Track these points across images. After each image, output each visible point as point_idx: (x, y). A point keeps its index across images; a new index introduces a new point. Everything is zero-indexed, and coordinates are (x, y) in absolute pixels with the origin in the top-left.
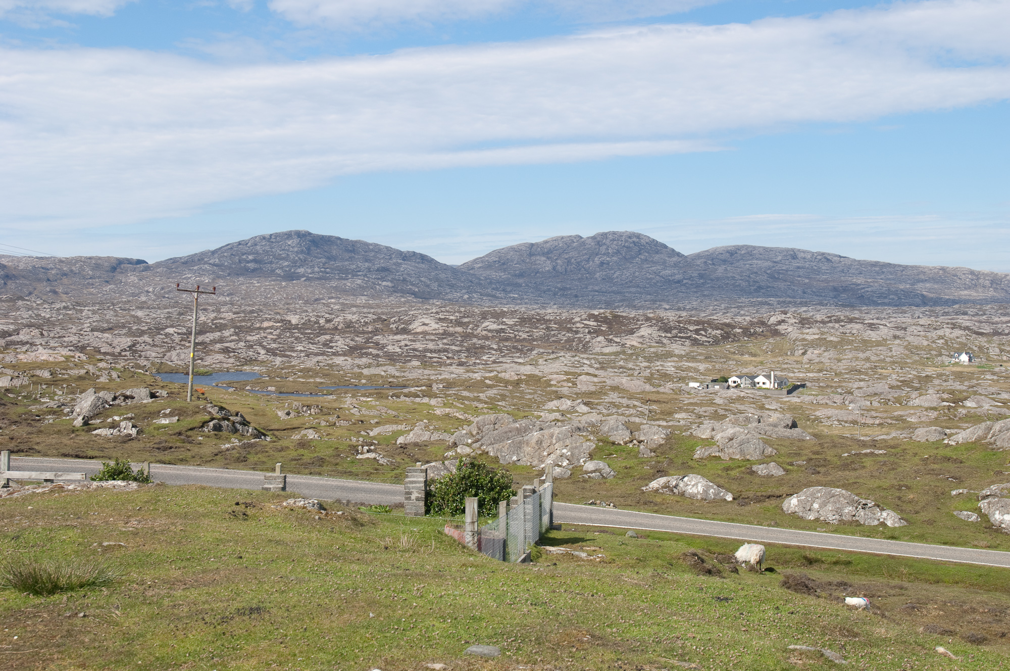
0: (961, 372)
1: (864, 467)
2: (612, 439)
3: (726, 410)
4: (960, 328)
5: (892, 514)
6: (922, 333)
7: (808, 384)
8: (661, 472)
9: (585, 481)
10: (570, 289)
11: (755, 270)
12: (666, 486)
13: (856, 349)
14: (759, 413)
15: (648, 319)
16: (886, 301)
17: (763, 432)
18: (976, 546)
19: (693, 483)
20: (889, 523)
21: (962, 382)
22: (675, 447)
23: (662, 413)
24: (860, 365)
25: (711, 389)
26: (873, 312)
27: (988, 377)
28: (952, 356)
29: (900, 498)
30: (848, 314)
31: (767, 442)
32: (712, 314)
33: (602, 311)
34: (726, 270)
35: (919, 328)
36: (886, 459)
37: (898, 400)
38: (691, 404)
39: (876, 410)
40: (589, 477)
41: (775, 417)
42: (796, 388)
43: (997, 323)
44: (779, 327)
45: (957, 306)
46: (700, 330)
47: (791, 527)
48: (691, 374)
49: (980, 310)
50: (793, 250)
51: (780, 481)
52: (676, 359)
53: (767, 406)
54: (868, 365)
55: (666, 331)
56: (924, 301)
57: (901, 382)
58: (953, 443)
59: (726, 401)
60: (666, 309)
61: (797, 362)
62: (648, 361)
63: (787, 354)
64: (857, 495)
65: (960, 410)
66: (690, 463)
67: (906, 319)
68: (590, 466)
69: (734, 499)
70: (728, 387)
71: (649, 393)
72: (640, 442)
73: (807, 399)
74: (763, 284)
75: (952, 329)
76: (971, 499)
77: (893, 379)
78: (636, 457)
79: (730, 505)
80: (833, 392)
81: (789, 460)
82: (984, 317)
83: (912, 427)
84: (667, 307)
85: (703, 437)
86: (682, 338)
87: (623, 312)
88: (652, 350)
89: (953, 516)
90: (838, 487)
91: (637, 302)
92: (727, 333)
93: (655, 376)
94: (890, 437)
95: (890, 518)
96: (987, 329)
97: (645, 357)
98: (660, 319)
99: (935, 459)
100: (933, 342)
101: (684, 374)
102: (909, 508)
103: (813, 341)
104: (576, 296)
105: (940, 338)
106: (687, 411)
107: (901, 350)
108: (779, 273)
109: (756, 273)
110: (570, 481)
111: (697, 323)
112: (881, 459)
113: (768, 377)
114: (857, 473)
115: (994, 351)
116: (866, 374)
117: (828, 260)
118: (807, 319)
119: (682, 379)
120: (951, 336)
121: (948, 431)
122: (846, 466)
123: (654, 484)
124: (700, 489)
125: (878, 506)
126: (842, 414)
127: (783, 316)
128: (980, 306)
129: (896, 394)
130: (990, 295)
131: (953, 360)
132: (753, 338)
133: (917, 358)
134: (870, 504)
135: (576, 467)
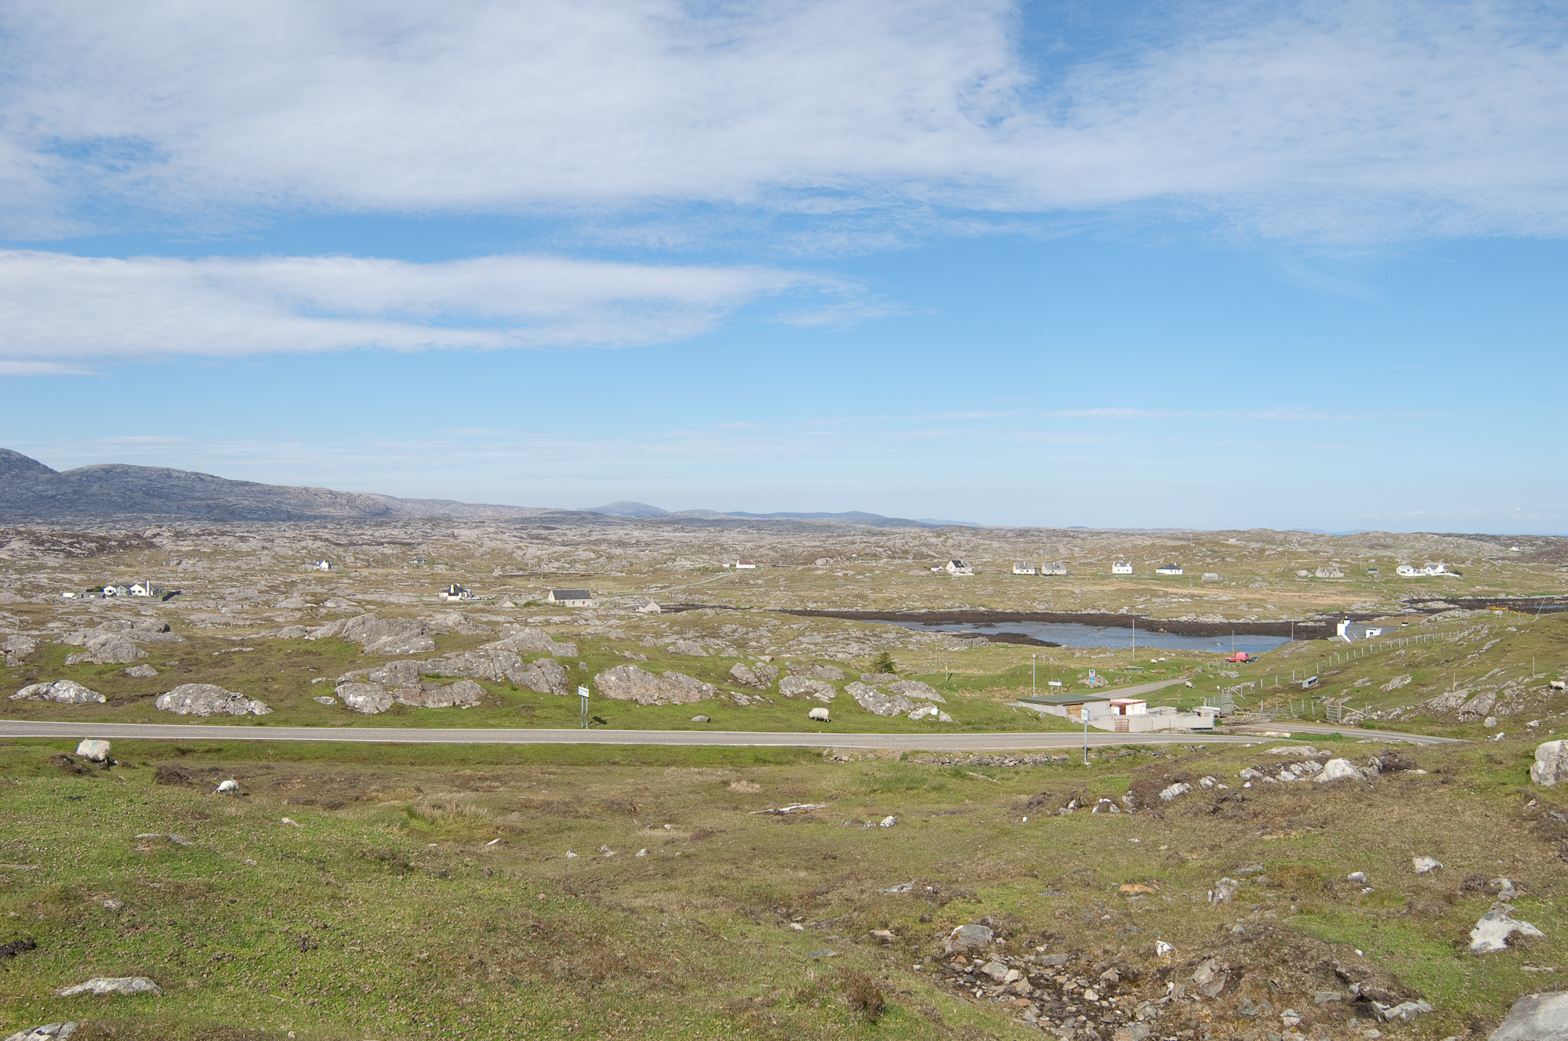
0: (322, 578)
1: (233, 664)
3: (102, 618)
4: (321, 539)
5: (259, 703)
6: (288, 544)
7: (183, 591)
8: (31, 680)
11: (131, 487)
12: (36, 693)
13: (228, 559)
14: (134, 619)
15: (19, 533)
16: (254, 516)
17: (136, 636)
19: (64, 688)
20: (257, 712)
21: (323, 586)
22: (46, 654)
23: (34, 623)
24: (231, 573)
25: (86, 599)
26: (244, 526)
27: (345, 581)
28: (314, 564)
29: (266, 689)
30: (218, 527)
31: (140, 646)
32: (85, 528)
34: (101, 486)
35: (285, 540)
36: (253, 655)
37: (267, 603)
38: (66, 613)
39: (247, 613)
41: (148, 622)
42: (171, 595)
43: (352, 535)
44: (154, 540)
45: (317, 521)
46: (75, 543)
47: (166, 723)
48: (65, 585)
49: (338, 524)
50: (168, 470)
51: (153, 681)
52: (49, 571)
53: (143, 613)
54: (239, 573)
55: (39, 544)
56: (290, 517)
57: (269, 587)
59: (102, 610)
60: (38, 523)
61: (172, 572)
62: (19, 574)
63: (162, 565)
64: (227, 689)
65: (321, 610)
66: (62, 670)
67: (271, 531)
69: (107, 700)
70: (104, 596)
71: (20, 604)
72: (7, 652)
73: (182, 604)
75: (314, 540)
76: (328, 686)
77: (262, 585)
78: (3, 667)
79: (102, 707)
80: (206, 598)
81: (162, 662)
82: (341, 530)
83: (280, 626)
84: (40, 521)
85: (75, 644)
86: (56, 550)
88: (23, 562)
89: (314, 701)
90: (209, 683)
92: (102, 546)
93: (27, 588)
94: (260, 636)
95: (258, 707)
96: (344, 540)
97: (16, 570)
98: (32, 533)
99: (297, 653)
100: (298, 552)
101: (58, 585)
102: (275, 697)
103: (187, 552)
105: (304, 548)
106: (61, 620)
107: (269, 559)
108: (154, 491)
109: (131, 490)
111: (72, 536)
112: (249, 655)
113: (144, 586)
114: (227, 670)
115: (350, 559)
116: (238, 581)
117: (201, 479)
118: (180, 532)
119: (56, 590)
120: (313, 547)
121: (308, 628)
122: (216, 663)
123: (23, 692)
124: (72, 693)
125: (247, 697)
126: (216, 618)
127: (158, 530)
128: (338, 521)
129: (266, 597)
130: (346, 512)
131: (315, 568)
132: (128, 550)
133: (283, 566)
134: (239, 696)
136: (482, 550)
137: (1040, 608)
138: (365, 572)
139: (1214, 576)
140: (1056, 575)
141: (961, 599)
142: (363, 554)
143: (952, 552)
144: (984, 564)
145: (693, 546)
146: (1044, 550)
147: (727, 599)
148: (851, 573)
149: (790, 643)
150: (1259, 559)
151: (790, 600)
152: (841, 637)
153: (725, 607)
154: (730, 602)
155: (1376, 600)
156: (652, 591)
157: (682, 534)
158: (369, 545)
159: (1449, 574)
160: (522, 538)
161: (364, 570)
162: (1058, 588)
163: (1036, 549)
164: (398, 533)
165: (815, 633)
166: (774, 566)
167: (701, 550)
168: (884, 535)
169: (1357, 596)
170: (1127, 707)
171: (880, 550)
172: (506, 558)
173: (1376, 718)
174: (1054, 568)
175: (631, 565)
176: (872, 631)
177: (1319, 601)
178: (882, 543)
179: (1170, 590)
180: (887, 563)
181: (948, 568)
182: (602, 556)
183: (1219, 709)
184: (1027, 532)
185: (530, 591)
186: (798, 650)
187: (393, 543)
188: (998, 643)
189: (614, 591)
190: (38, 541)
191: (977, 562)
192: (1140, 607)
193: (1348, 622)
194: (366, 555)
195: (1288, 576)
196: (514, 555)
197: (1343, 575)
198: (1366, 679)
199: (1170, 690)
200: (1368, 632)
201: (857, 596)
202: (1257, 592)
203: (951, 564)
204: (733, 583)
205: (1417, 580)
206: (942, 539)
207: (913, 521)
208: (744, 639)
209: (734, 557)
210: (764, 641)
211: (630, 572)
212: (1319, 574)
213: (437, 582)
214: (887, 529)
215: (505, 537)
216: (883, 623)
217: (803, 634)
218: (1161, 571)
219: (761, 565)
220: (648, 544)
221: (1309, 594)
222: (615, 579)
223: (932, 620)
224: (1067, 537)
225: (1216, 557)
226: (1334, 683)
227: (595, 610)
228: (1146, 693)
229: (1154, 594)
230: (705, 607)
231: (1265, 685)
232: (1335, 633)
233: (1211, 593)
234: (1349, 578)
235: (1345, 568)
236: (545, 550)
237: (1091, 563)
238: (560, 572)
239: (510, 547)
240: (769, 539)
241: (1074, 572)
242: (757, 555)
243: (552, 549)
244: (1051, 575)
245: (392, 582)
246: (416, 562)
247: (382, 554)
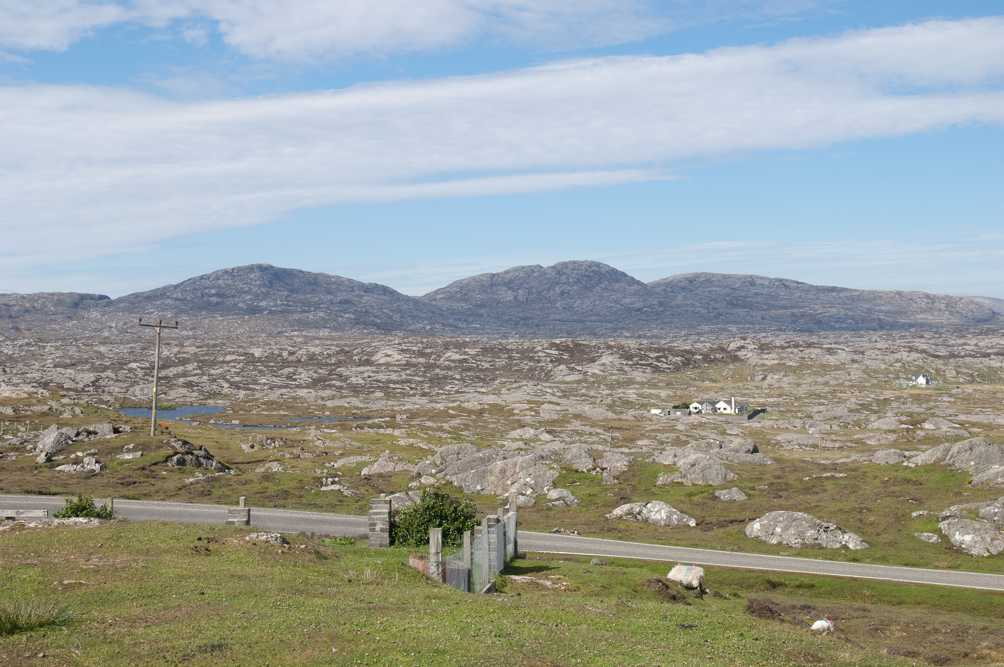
0: (919, 395)
1: (825, 490)
2: (575, 467)
3: (688, 436)
4: (917, 351)
5: (854, 536)
6: (880, 357)
7: (769, 409)
8: (624, 499)
9: (549, 509)
10: (531, 318)
11: (714, 297)
12: (630, 513)
13: (815, 374)
14: (720, 438)
15: (609, 347)
16: (844, 325)
17: (724, 457)
18: (937, 567)
19: (656, 509)
20: (851, 546)
21: (920, 405)
22: (638, 473)
23: (625, 440)
24: (819, 389)
25: (672, 416)
26: (831, 336)
27: (945, 399)
28: (910, 379)
29: (861, 521)
30: (806, 339)
31: (728, 467)
32: (673, 342)
33: (563, 340)
34: (685, 297)
35: (877, 352)
36: (847, 482)
37: (857, 423)
38: (653, 430)
39: (836, 434)
40: (553, 505)
41: (736, 442)
42: (756, 413)
43: (953, 346)
44: (738, 353)
45: (913, 330)
46: (661, 357)
47: (754, 552)
48: (652, 401)
49: (936, 333)
50: (751, 276)
51: (743, 506)
52: (637, 386)
53: (728, 432)
54: (827, 389)
55: (627, 359)
56: (881, 326)
57: (860, 405)
58: (913, 465)
59: (688, 427)
60: (627, 337)
61: (757, 387)
62: (610, 389)
63: (747, 380)
64: (819, 518)
65: (919, 432)
66: (653, 489)
67: (863, 342)
68: (554, 494)
69: (697, 524)
70: (690, 413)
71: (611, 420)
72: (603, 469)
73: (768, 423)
74: (721, 311)
75: (909, 352)
76: (931, 521)
77: (852, 402)
78: (599, 484)
79: (693, 531)
80: (793, 416)
81: (751, 485)
82: (940, 340)
83: (871, 450)
84: (628, 335)
85: (666, 463)
86: (643, 365)
87: (583, 341)
88: (614, 377)
89: (914, 537)
90: (800, 511)
91: (598, 330)
92: (688, 360)
93: (617, 403)
94: (850, 460)
95: (852, 541)
96: (943, 352)
97: (606, 385)
98: (621, 347)
99: (895, 481)
100: (891, 365)
101: (645, 401)
102: (870, 530)
103: (772, 366)
104: (538, 325)
105: (898, 361)
106: (649, 437)
107: (859, 373)
108: (738, 300)
109: (715, 300)
110: (534, 509)
111: (658, 350)
112: (842, 482)
113: (729, 402)
114: (818, 497)
115: (950, 374)
116: (826, 398)
117: (786, 286)
118: (766, 344)
119: (644, 406)
120: (908, 359)
121: (907, 453)
122: (807, 490)
123: (618, 511)
124: (664, 515)
125: (840, 529)
126: (802, 438)
127: (742, 343)
128: (936, 329)
129: (855, 417)
130: (945, 318)
131: (911, 383)
132: (713, 364)
133: (875, 381)
134: (833, 527)
135: (540, 495)
138: (969, 389)
142: (966, 367)
158: (974, 356)
161: (967, 386)
194: (969, 368)
247: (989, 368)
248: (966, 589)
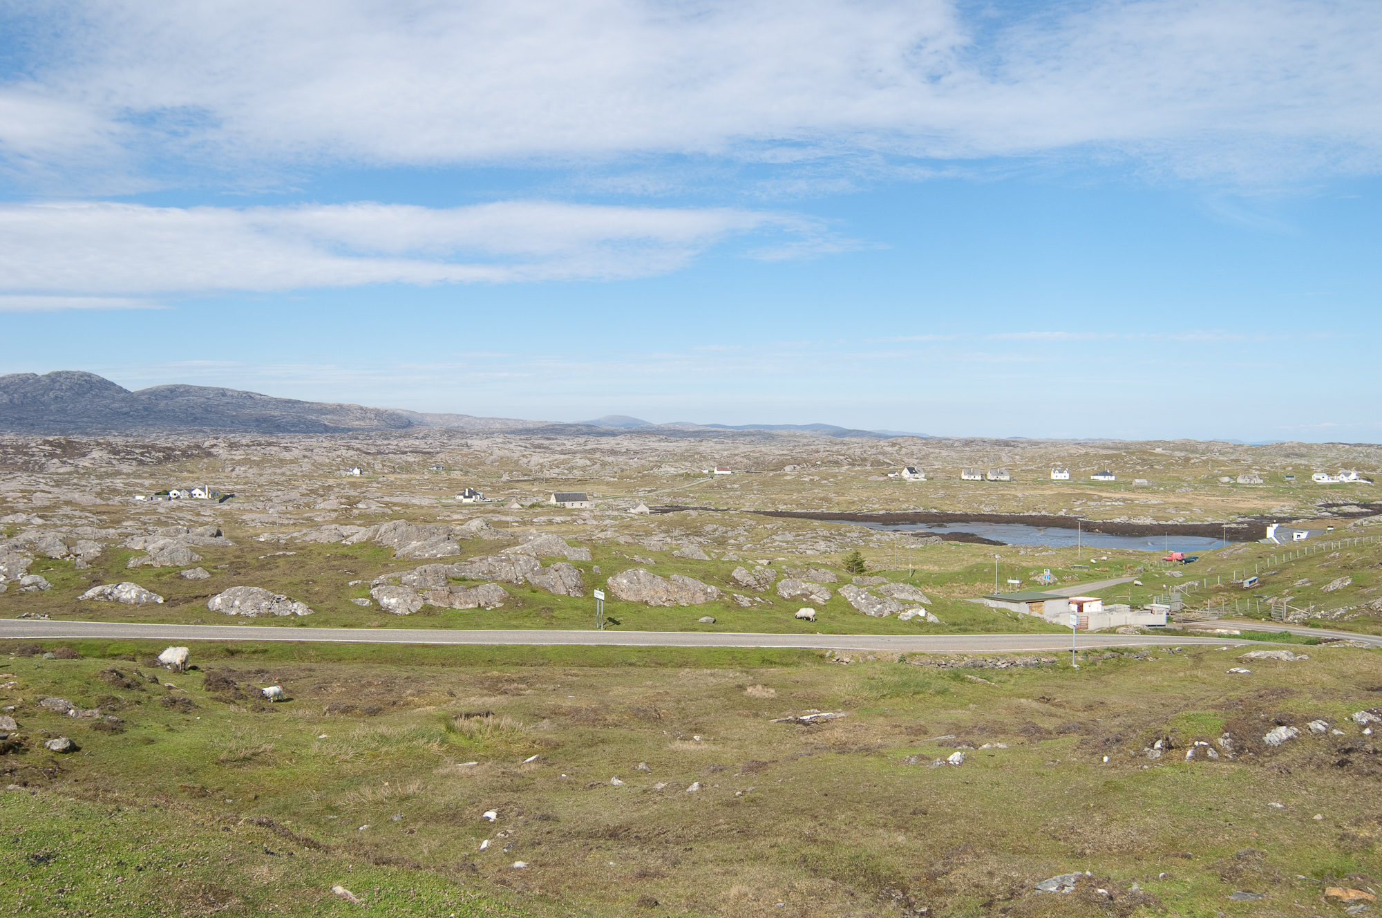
0: (354, 482)
1: (278, 567)
2: (49, 554)
3: (168, 517)
4: (354, 449)
5: (301, 605)
6: (325, 453)
7: (237, 494)
8: (97, 582)
9: (22, 594)
10: (26, 419)
11: (192, 404)
12: (101, 594)
13: (274, 466)
15: (99, 444)
16: (297, 429)
17: (191, 541)
18: (369, 627)
19: (127, 590)
20: (299, 613)
21: (356, 490)
22: (110, 558)
23: (111, 521)
24: (277, 478)
25: (154, 501)
26: (289, 437)
27: (374, 485)
28: (348, 471)
29: (307, 591)
30: (267, 439)
31: (193, 550)
32: (156, 440)
33: (56, 437)
34: (167, 403)
35: (323, 450)
36: (296, 559)
37: (308, 505)
38: (137, 513)
39: (290, 513)
40: (26, 590)
42: (226, 497)
43: (380, 445)
44: (211, 450)
45: (350, 433)
46: (145, 452)
47: (215, 623)
48: (138, 489)
49: (368, 435)
50: (222, 389)
51: (206, 583)
52: (124, 477)
53: (202, 513)
54: (284, 478)
55: (115, 454)
56: (328, 430)
57: (310, 490)
58: (350, 543)
59: (167, 510)
60: (115, 436)
61: (227, 477)
62: (99, 479)
63: (218, 471)
64: (272, 591)
65: (354, 511)
66: (125, 572)
67: (312, 442)
68: (27, 580)
69: (165, 601)
70: (170, 499)
71: (99, 505)
72: (77, 556)
73: (234, 507)
74: (198, 416)
75: (348, 450)
76: (364, 588)
77: (304, 489)
78: (73, 569)
79: (161, 607)
80: (257, 500)
81: (213, 565)
82: (371, 441)
84: (116, 434)
85: (137, 548)
86: (128, 459)
87: (74, 438)
89: (351, 602)
90: (256, 585)
91: (89, 430)
92: (169, 455)
93: (105, 491)
95: (300, 609)
96: (373, 450)
97: (96, 476)
98: (110, 444)
99: (336, 557)
100: (334, 460)
101: (131, 489)
102: (315, 598)
103: (239, 460)
104: (32, 425)
105: (339, 456)
106: (133, 519)
107: (309, 466)
108: (212, 407)
109: (192, 407)
110: (7, 595)
112: (292, 559)
113: (204, 489)
114: (272, 573)
116: (283, 485)
117: (251, 397)
118: (235, 443)
119: (129, 493)
120: (347, 455)
122: (263, 567)
123: (90, 593)
124: (134, 594)
125: (290, 599)
126: (264, 518)
127: (216, 441)
128: (368, 433)
129: (307, 500)
130: (375, 425)
131: (348, 473)
132: (190, 459)
133: (321, 472)
134: (284, 598)
135: (13, 581)
136: (492, 458)
137: (986, 510)
138: (392, 477)
139: (1144, 482)
140: (1000, 480)
141: (915, 502)
142: (389, 462)
143: (905, 459)
144: (936, 471)
145: (676, 455)
146: (988, 458)
147: (707, 501)
148: (817, 478)
149: (765, 541)
150: (1185, 467)
151: (763, 502)
152: (811, 536)
153: (705, 509)
154: (710, 504)
155: (1293, 504)
156: (641, 494)
157: (666, 444)
158: (395, 453)
159: (1362, 481)
160: (526, 447)
161: (391, 475)
162: (1002, 492)
163: (980, 457)
164: (420, 444)
165: (786, 532)
166: (747, 472)
167: (683, 457)
168: (845, 444)
169: (1275, 500)
170: (1084, 604)
171: (842, 457)
172: (513, 465)
173: (1320, 617)
174: (998, 475)
175: (622, 471)
176: (837, 531)
177: (1241, 505)
178: (843, 452)
179: (1104, 494)
180: (848, 469)
181: (903, 474)
182: (596, 463)
183: (1168, 607)
184: (972, 442)
185: (534, 494)
186: (771, 547)
187: (416, 452)
188: (950, 542)
189: (608, 495)
190: (115, 451)
191: (929, 468)
192: (1077, 509)
193: (1276, 525)
194: (391, 463)
195: (1212, 482)
196: (520, 462)
197: (1262, 481)
198: (1305, 580)
199: (1120, 588)
200: (1295, 535)
201: (822, 499)
202: (1183, 496)
203: (906, 470)
204: (712, 487)
205: (1332, 486)
206: (897, 448)
207: (870, 432)
208: (723, 537)
209: (712, 464)
210: (741, 539)
211: (621, 478)
212: (1240, 480)
213: (454, 486)
214: (846, 439)
215: (512, 446)
216: (846, 523)
217: (776, 533)
218: (1096, 477)
219: (736, 471)
220: (636, 453)
221: (1231, 499)
222: (608, 484)
223: (890, 520)
224: (1008, 446)
225: (1145, 465)
226: (1273, 583)
227: (592, 511)
228: (1097, 591)
229: (1090, 498)
230: (687, 509)
231: (1208, 584)
232: (1264, 536)
233: (1141, 498)
234: (1269, 484)
235: (1264, 475)
236: (546, 459)
237: (1032, 470)
238: (560, 477)
239: (516, 456)
240: (743, 448)
241: (1016, 478)
242: (732, 462)
243: (552, 457)
244: (995, 480)
245: (414, 486)
246: (435, 468)
247: (406, 462)
248: (392, 644)
